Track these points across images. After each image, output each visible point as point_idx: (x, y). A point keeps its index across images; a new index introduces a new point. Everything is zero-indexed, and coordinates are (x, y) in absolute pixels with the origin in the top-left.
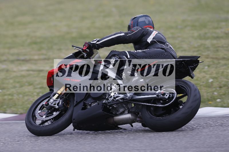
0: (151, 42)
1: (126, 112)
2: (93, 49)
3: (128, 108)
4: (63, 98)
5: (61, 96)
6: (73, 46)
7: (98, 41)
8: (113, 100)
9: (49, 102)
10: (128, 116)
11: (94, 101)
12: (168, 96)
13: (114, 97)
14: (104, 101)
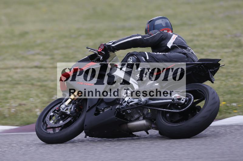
0: (171, 47)
1: (141, 118)
3: (143, 114)
4: (75, 103)
5: (74, 101)
6: (87, 48)
7: (114, 43)
8: (127, 105)
9: (60, 108)
10: (143, 122)
11: (107, 106)
12: (184, 100)
13: (128, 102)
14: (118, 107)
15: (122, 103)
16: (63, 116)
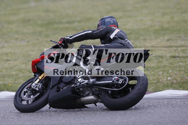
0: (113, 38)
1: (91, 94)
2: (67, 43)
3: (92, 91)
5: (42, 80)
6: (51, 41)
7: (71, 37)
9: (32, 86)
10: (91, 97)
12: (121, 81)
13: (80, 82)
14: (73, 85)
15: (76, 83)
16: (34, 92)
